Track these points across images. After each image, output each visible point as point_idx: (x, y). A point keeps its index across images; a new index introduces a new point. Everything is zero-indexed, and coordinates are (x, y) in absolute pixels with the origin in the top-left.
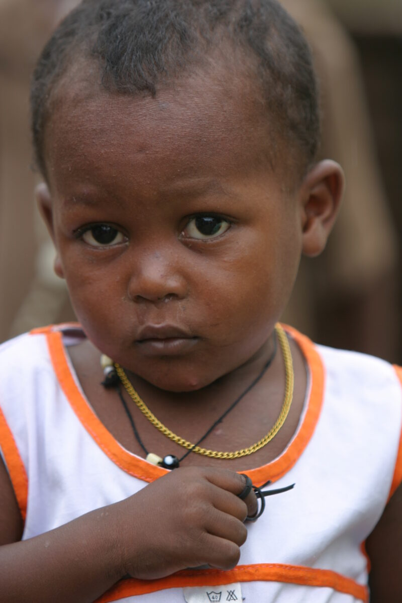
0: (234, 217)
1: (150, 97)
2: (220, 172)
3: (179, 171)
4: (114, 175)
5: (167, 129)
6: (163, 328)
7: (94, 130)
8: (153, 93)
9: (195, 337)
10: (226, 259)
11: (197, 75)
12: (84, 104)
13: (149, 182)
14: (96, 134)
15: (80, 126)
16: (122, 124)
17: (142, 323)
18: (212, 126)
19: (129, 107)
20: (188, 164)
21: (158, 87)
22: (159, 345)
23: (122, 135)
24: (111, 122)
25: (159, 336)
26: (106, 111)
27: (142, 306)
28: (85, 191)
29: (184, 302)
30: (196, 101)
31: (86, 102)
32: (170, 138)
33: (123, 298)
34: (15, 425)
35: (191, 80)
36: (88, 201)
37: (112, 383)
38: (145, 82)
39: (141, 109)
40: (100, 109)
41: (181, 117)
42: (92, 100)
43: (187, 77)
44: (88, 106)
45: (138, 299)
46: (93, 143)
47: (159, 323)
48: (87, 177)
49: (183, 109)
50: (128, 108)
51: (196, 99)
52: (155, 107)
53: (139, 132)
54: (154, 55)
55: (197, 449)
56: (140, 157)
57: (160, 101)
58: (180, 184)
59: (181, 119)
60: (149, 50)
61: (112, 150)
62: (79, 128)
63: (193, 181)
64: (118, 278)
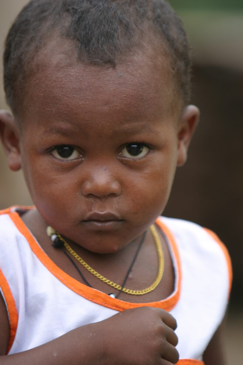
0: (153, 146)
1: (111, 69)
2: (151, 118)
3: (128, 118)
4: (87, 119)
5: (123, 91)
6: (105, 214)
7: (74, 88)
8: (114, 65)
9: (122, 220)
10: (146, 172)
11: (138, 54)
12: (66, 70)
13: (109, 125)
14: (76, 91)
15: (64, 85)
16: (94, 85)
17: (91, 210)
18: (149, 89)
19: (99, 74)
20: (134, 114)
21: (116, 61)
22: (99, 224)
23: (94, 93)
24: (86, 83)
25: (102, 220)
26: (83, 76)
27: (91, 200)
28: (64, 127)
29: (118, 198)
30: (140, 72)
31: (67, 69)
32: (125, 97)
33: (78, 194)
34: (8, 275)
35: (135, 58)
36: (64, 133)
37: (58, 245)
38: (109, 58)
39: (107, 76)
40: (78, 74)
41: (131, 83)
42: (72, 68)
43: (133, 56)
44: (69, 72)
45: (90, 195)
46: (74, 97)
47: (102, 211)
48: (67, 118)
49: (133, 77)
50: (97, 75)
51: (140, 71)
52: (115, 75)
53: (105, 92)
54: (113, 40)
55: (124, 290)
56: (106, 108)
57: (118, 72)
58: (127, 126)
59: (131, 84)
60: (109, 36)
61: (87, 103)
62: (63, 86)
63: (135, 124)
64: (76, 181)
